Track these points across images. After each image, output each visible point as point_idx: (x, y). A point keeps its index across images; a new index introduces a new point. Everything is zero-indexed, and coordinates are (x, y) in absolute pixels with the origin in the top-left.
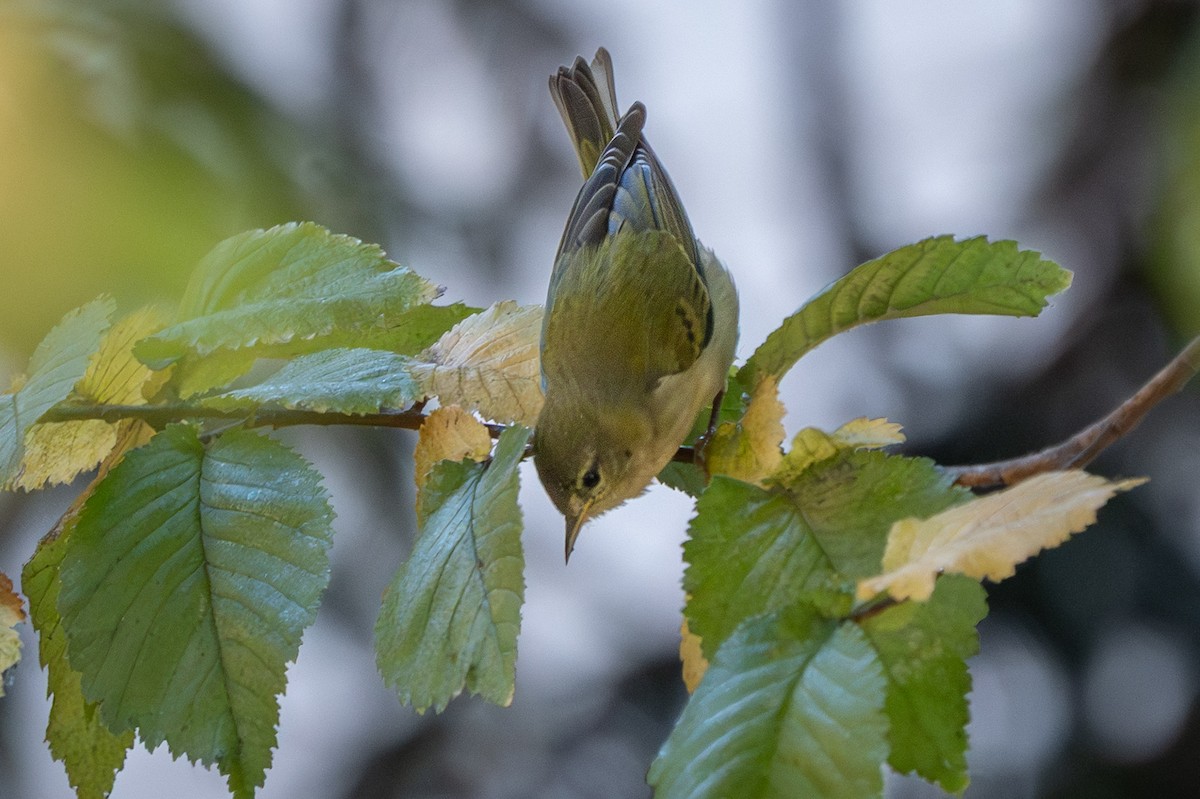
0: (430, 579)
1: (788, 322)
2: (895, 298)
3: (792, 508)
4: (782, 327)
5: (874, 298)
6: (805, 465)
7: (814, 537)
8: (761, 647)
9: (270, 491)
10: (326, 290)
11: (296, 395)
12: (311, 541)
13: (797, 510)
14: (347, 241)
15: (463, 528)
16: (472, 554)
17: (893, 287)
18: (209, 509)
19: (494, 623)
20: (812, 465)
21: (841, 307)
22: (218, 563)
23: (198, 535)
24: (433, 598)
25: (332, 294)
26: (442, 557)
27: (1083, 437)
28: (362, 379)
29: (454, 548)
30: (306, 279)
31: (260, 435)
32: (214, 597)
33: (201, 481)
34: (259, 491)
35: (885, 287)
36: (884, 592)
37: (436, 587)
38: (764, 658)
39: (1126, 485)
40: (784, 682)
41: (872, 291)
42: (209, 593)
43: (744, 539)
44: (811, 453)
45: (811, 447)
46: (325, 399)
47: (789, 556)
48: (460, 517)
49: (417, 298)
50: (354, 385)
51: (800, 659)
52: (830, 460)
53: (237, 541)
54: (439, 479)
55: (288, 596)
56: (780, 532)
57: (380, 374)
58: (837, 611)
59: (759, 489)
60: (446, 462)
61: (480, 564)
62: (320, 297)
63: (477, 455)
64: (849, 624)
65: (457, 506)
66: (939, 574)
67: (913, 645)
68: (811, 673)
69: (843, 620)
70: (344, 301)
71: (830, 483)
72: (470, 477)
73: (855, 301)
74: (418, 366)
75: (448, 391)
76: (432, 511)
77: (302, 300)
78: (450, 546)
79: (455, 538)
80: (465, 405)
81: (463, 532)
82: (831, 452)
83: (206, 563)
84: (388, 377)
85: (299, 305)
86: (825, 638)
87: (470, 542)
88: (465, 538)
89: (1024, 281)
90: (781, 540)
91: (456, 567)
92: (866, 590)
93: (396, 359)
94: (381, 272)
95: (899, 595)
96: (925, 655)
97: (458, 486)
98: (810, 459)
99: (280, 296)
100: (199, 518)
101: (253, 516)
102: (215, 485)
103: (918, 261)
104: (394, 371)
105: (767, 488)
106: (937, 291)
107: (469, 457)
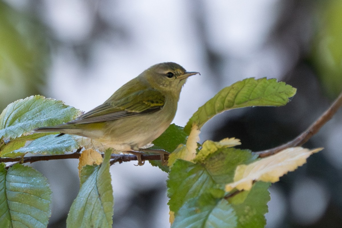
0: (83, 203)
1: (200, 109)
2: (237, 101)
3: (204, 169)
4: (198, 111)
5: (229, 101)
6: (207, 154)
7: (211, 177)
8: (194, 209)
9: (29, 185)
10: (45, 116)
11: (36, 150)
12: (44, 201)
13: (206, 169)
14: (51, 100)
15: (94, 185)
16: (97, 193)
17: (236, 96)
18: (9, 191)
19: (105, 213)
20: (210, 154)
21: (218, 105)
22: (13, 209)
23: (6, 200)
24: (85, 209)
25: (47, 117)
26: (87, 195)
27: (301, 137)
28: (59, 143)
29: (91, 191)
30: (38, 114)
31: (25, 166)
32: (13, 221)
33: (6, 182)
34: (26, 185)
35: (233, 97)
36: (235, 188)
37: (86, 205)
38: (195, 212)
39: (316, 150)
40: (202, 220)
41: (228, 98)
42: (11, 220)
43: (188, 179)
44: (209, 150)
45: (209, 148)
46: (46, 150)
47: (203, 184)
48: (92, 182)
49: (75, 116)
50: (55, 146)
51: (207, 212)
52: (216, 152)
53: (20, 202)
54: (85, 171)
55: (38, 220)
56: (199, 177)
57: (64, 141)
58: (219, 195)
59: (192, 163)
60: (87, 166)
61: (99, 195)
62: (43, 118)
63: (98, 163)
64: (223, 200)
65: (91, 179)
66: (254, 182)
67: (246, 211)
68: (211, 216)
69: (221, 199)
70: (51, 119)
71: (216, 159)
72: (95, 170)
73: (223, 102)
74: (77, 137)
75: (88, 144)
76: (83, 182)
77: (36, 120)
78: (90, 191)
79: (91, 189)
80: (94, 148)
81: (94, 186)
82: (216, 149)
83: (9, 209)
84: (67, 142)
85: (36, 122)
86: (216, 204)
87: (96, 189)
88: (94, 188)
89: (280, 93)
90: (200, 179)
91: (92, 197)
92: (229, 188)
93: (70, 136)
94: (63, 109)
95: (240, 189)
96: (251, 214)
97: (92, 173)
98: (209, 152)
99: (29, 120)
100: (6, 195)
101: (24, 193)
102: (11, 183)
103: (243, 87)
104: (69, 140)
105: (195, 163)
106: (251, 98)
107: (95, 163)
